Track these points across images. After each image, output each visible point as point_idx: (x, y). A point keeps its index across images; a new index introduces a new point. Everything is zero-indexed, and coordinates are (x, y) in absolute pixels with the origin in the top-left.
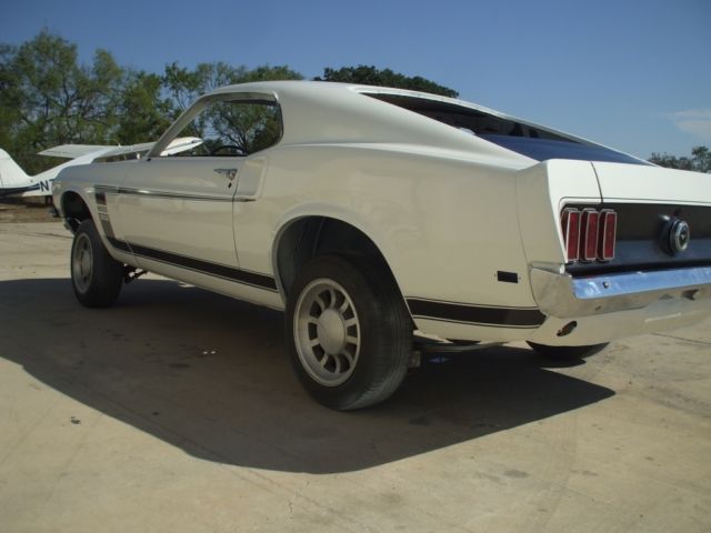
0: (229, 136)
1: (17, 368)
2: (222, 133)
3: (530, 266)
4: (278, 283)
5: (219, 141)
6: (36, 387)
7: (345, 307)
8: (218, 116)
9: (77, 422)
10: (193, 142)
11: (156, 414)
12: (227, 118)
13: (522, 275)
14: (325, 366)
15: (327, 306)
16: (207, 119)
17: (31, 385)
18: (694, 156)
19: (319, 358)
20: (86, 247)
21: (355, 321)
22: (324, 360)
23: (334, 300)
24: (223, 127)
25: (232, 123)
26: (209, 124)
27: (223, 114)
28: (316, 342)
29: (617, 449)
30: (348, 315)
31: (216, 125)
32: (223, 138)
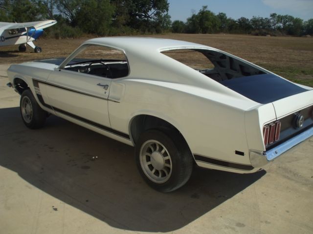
0: (65, 12)
1: (15, 174)
2: (61, 11)
3: (250, 151)
4: (131, 137)
5: (60, 15)
6: (30, 188)
7: (163, 151)
8: (59, 3)
9: (56, 209)
10: (52, 23)
11: (87, 201)
12: (63, 4)
13: (246, 153)
14: (154, 173)
15: (155, 150)
16: (54, 5)
17: (27, 186)
18: (271, 17)
19: (151, 170)
20: (27, 101)
21: (169, 157)
22: (154, 171)
23: (158, 148)
24: (62, 8)
25: (66, 6)
26: (55, 7)
27: (61, 3)
28: (149, 163)
29: (275, 207)
30: (165, 155)
31: (58, 7)
32: (62, 14)
